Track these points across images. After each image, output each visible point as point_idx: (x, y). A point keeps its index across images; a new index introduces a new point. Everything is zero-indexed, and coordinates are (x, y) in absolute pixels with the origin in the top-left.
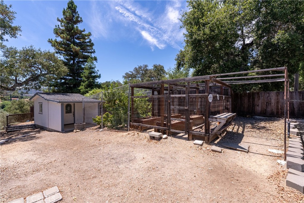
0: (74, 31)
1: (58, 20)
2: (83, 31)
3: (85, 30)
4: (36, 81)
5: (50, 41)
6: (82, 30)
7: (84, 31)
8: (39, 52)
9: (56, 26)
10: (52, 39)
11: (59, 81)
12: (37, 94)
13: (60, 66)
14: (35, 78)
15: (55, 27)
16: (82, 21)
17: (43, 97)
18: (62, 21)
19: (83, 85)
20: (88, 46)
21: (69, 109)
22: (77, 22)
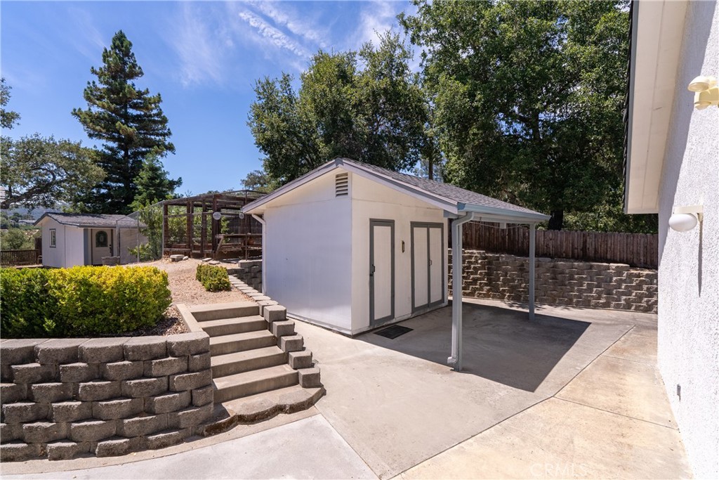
0: (124, 95)
1: (94, 72)
2: (144, 93)
3: (149, 90)
4: (45, 193)
5: (76, 114)
6: (143, 91)
7: (147, 92)
8: (51, 142)
9: (89, 83)
10: (80, 109)
11: (95, 191)
12: (46, 214)
13: (87, 168)
14: (43, 187)
15: (86, 86)
16: (142, 73)
17: (56, 220)
18: (100, 75)
19: (137, 200)
20: (155, 122)
21: (102, 240)
22: (132, 75)
